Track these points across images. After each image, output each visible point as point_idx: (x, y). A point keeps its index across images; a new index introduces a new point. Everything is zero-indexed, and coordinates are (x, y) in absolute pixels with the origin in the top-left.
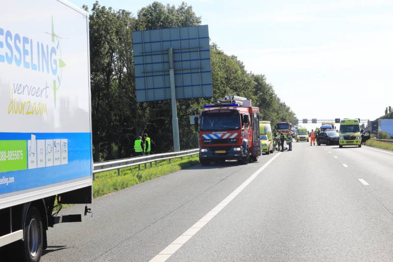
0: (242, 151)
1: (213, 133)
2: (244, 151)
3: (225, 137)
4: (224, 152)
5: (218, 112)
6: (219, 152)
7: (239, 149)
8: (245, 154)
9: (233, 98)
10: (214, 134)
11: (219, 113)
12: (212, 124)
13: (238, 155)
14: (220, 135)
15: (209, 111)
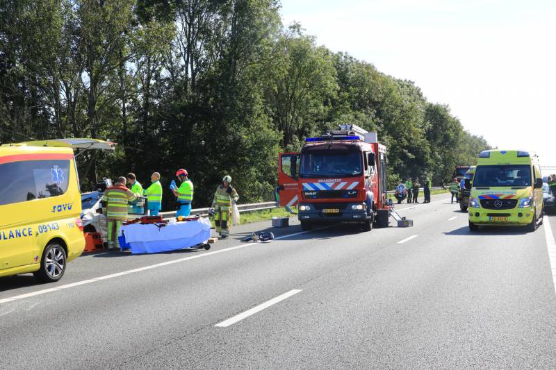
0: (365, 210)
1: (320, 181)
2: (368, 211)
3: (339, 188)
4: (336, 211)
5: (327, 147)
6: (329, 211)
7: (360, 207)
8: (369, 214)
9: (351, 128)
10: (321, 183)
11: (329, 150)
12: (318, 167)
13: (360, 217)
14: (330, 183)
15: (314, 146)
